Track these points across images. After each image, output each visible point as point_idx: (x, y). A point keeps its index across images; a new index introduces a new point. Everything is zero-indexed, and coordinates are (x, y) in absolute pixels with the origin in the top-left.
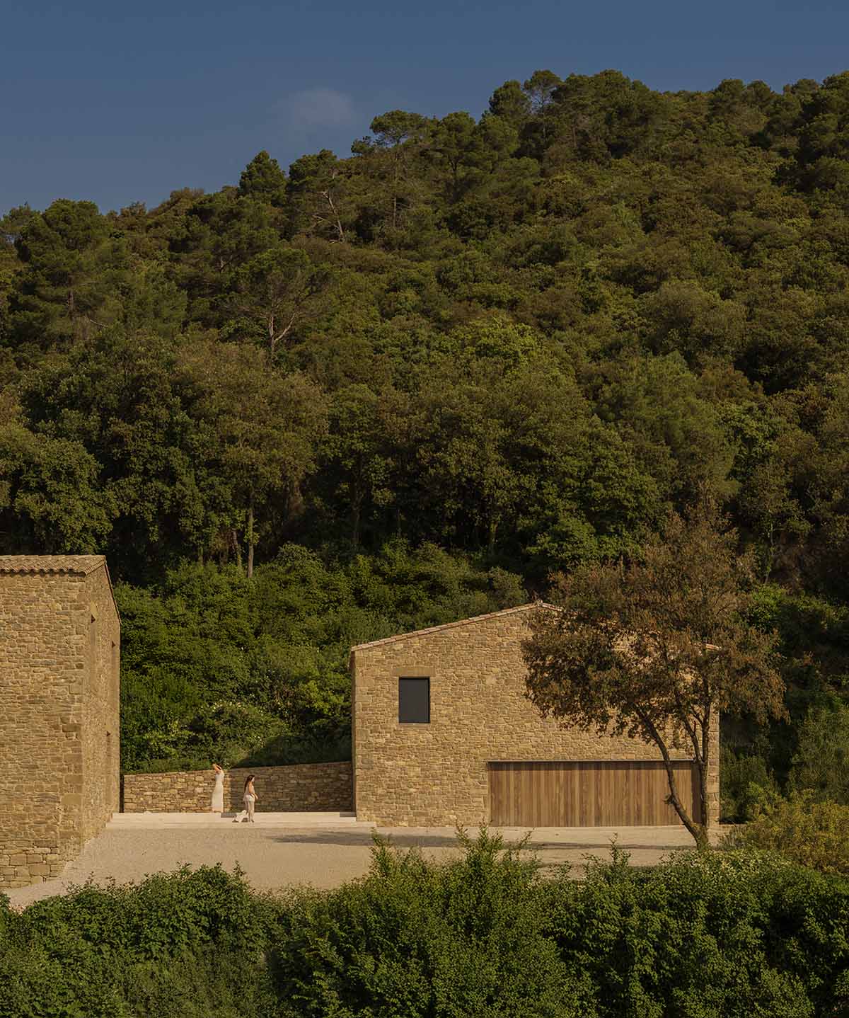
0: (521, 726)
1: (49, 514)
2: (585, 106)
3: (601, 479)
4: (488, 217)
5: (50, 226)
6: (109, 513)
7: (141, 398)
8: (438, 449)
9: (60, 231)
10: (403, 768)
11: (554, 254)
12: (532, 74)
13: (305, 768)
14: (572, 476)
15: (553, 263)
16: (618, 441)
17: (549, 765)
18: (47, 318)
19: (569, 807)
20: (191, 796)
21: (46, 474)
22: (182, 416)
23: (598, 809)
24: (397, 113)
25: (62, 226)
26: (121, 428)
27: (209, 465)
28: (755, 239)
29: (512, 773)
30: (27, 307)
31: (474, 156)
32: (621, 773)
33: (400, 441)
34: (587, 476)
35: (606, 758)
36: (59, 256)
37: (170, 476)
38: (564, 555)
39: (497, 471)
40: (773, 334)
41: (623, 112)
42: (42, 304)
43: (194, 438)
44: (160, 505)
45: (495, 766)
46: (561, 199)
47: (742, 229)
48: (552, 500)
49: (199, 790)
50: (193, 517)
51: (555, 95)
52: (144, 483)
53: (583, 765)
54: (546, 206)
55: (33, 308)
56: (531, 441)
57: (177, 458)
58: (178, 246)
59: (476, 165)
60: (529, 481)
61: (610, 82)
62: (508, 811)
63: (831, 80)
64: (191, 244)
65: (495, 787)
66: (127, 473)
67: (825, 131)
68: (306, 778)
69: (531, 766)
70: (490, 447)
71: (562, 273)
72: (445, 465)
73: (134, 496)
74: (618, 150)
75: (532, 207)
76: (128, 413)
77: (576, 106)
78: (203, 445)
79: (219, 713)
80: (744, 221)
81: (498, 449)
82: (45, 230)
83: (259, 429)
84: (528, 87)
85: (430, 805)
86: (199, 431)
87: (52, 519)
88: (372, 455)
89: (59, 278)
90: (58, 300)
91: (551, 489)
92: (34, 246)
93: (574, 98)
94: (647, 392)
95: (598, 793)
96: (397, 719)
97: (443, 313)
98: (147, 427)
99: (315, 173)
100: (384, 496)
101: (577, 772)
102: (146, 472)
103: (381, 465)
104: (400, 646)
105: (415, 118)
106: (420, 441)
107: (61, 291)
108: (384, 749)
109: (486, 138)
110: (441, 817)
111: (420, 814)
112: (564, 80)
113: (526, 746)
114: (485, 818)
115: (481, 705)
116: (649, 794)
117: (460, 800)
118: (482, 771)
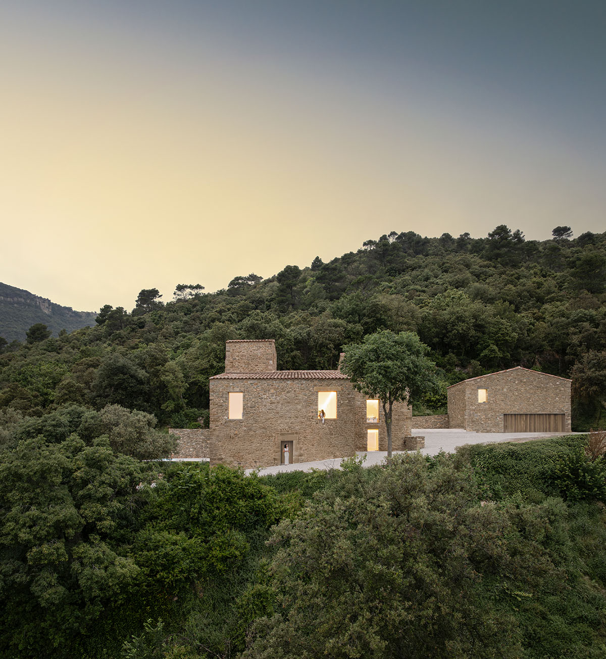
0: (514, 404)
2: (406, 241)
3: (501, 334)
8: (454, 326)
9: (289, 274)
12: (389, 233)
13: (436, 416)
17: (521, 415)
18: (287, 299)
19: (526, 427)
22: (383, 317)
23: (534, 427)
25: (290, 272)
26: (367, 320)
29: (510, 417)
32: (542, 417)
33: (441, 324)
35: (538, 413)
45: (505, 415)
47: (477, 271)
48: (487, 340)
51: (398, 238)
53: (530, 415)
56: (482, 323)
60: (480, 335)
61: (411, 234)
62: (508, 428)
65: (505, 421)
68: (436, 419)
69: (515, 415)
70: (470, 325)
72: (457, 330)
80: (476, 269)
81: (473, 326)
84: (389, 236)
85: (488, 427)
86: (389, 321)
91: (486, 337)
92: (282, 279)
95: (535, 422)
101: (528, 417)
103: (435, 331)
104: (479, 380)
106: (447, 324)
107: (290, 292)
108: (474, 410)
110: (491, 430)
111: (485, 429)
112: (399, 234)
113: (515, 410)
114: (503, 431)
115: (502, 397)
116: (550, 423)
117: (497, 425)
118: (502, 417)
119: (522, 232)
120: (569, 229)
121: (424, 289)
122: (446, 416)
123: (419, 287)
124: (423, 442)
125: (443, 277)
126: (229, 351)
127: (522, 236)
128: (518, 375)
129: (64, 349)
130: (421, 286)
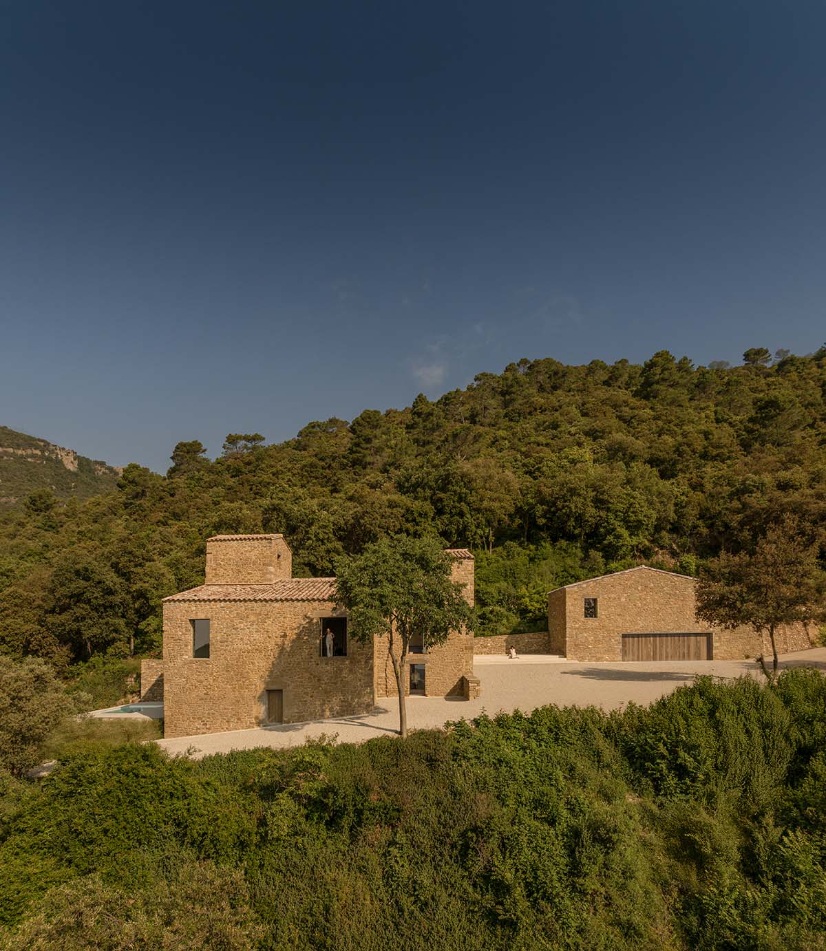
0: (637, 620)
1: (417, 531)
2: (540, 372)
3: (633, 512)
4: (519, 413)
5: (363, 420)
6: (438, 529)
7: (450, 483)
8: (565, 501)
9: (367, 422)
10: (586, 637)
11: (555, 426)
12: (520, 360)
13: (531, 635)
14: (620, 511)
15: (555, 429)
16: (639, 496)
17: (647, 636)
18: (364, 456)
19: (655, 652)
20: (485, 647)
21: (416, 515)
22: (464, 490)
23: (667, 653)
24: (484, 373)
25: (368, 420)
26: (442, 495)
27: (475, 510)
28: (632, 418)
29: (631, 639)
30: (356, 452)
31: (513, 390)
32: (676, 638)
33: (548, 498)
34: (627, 512)
35: (671, 632)
36: (367, 432)
37: (462, 514)
38: (619, 544)
39: (592, 510)
40: (660, 454)
41: (556, 373)
42: (362, 451)
43: (471, 499)
44: (458, 527)
45: (624, 636)
46: (546, 405)
47: (627, 414)
48: (612, 521)
49: (489, 645)
50: (471, 531)
51: (529, 368)
52: (451, 517)
53: (660, 635)
54: (540, 408)
55: (360, 452)
56: (606, 497)
57: (465, 508)
58: (409, 427)
59: (514, 393)
60: (603, 514)
61: (549, 362)
62: (629, 654)
63: (658, 354)
64: (415, 426)
65: (624, 644)
66: (444, 513)
67: (655, 375)
68: (531, 639)
69: (638, 636)
70: (589, 500)
71: (560, 432)
72: (570, 508)
73: (447, 523)
74: (555, 388)
75: (536, 409)
76: (444, 489)
77: (537, 372)
78: (474, 502)
79: (491, 612)
80: (626, 411)
81: (592, 501)
82: (362, 422)
83: (496, 495)
84: (518, 365)
85: (598, 653)
86: (472, 496)
87: (419, 533)
88: (536, 504)
89: (368, 441)
90: (367, 449)
91: (611, 516)
92: (358, 428)
93: (536, 369)
94: (641, 476)
95: (667, 647)
96: (583, 616)
97: (522, 449)
98: (452, 495)
99: (454, 398)
100: (542, 521)
101: (658, 638)
102: (451, 513)
103: (540, 509)
104: (585, 586)
105: (491, 375)
106: (557, 499)
107: (369, 446)
108: (578, 629)
109: (517, 383)
110: (602, 658)
111: (593, 657)
112: (532, 361)
113: (639, 628)
114: (620, 658)
115: (619, 610)
116: (689, 647)
117: (610, 650)
118: (619, 638)
119: (690, 360)
120: (767, 351)
121: (549, 441)
122: (546, 634)
123: (541, 439)
124: (477, 688)
125: (579, 423)
126: (211, 553)
127: (690, 365)
128: (641, 577)
129: (65, 526)
130: (545, 437)
